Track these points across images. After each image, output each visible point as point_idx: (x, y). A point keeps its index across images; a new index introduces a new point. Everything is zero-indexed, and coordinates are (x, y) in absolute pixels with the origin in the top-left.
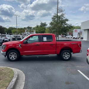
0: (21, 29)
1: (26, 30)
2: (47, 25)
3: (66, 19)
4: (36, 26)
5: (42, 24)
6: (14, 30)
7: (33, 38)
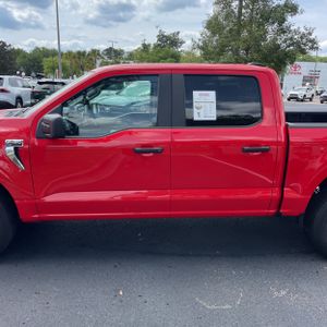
0: (81, 54)
1: (99, 62)
2: (182, 43)
3: (286, 5)
4: (140, 46)
5: (162, 38)
6: (50, 59)
7: (124, 92)
